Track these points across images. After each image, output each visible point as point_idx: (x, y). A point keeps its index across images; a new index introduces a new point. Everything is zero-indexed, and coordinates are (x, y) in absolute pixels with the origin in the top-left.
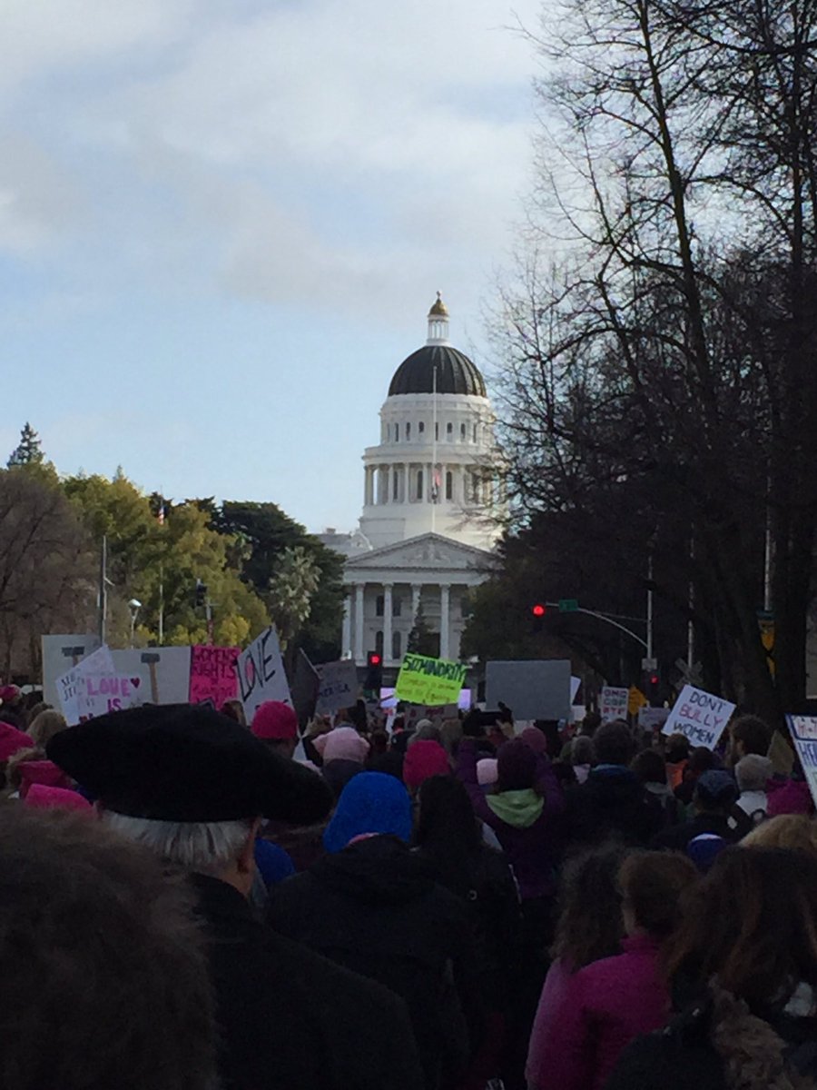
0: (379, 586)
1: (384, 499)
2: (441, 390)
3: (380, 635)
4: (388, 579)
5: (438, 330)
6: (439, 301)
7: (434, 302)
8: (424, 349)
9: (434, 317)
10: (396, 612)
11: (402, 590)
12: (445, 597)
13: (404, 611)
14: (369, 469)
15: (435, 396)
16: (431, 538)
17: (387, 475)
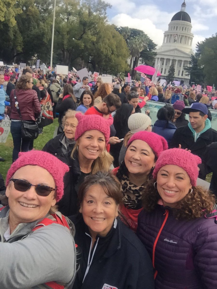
0: (164, 59)
1: (167, 42)
2: (182, 20)
3: (162, 69)
4: (166, 57)
5: (183, 8)
6: (184, 2)
7: (183, 2)
8: (180, 12)
9: (183, 5)
10: (166, 65)
11: (168, 60)
12: (177, 62)
13: (168, 64)
14: (165, 36)
15: (181, 21)
16: (176, 49)
17: (168, 38)
